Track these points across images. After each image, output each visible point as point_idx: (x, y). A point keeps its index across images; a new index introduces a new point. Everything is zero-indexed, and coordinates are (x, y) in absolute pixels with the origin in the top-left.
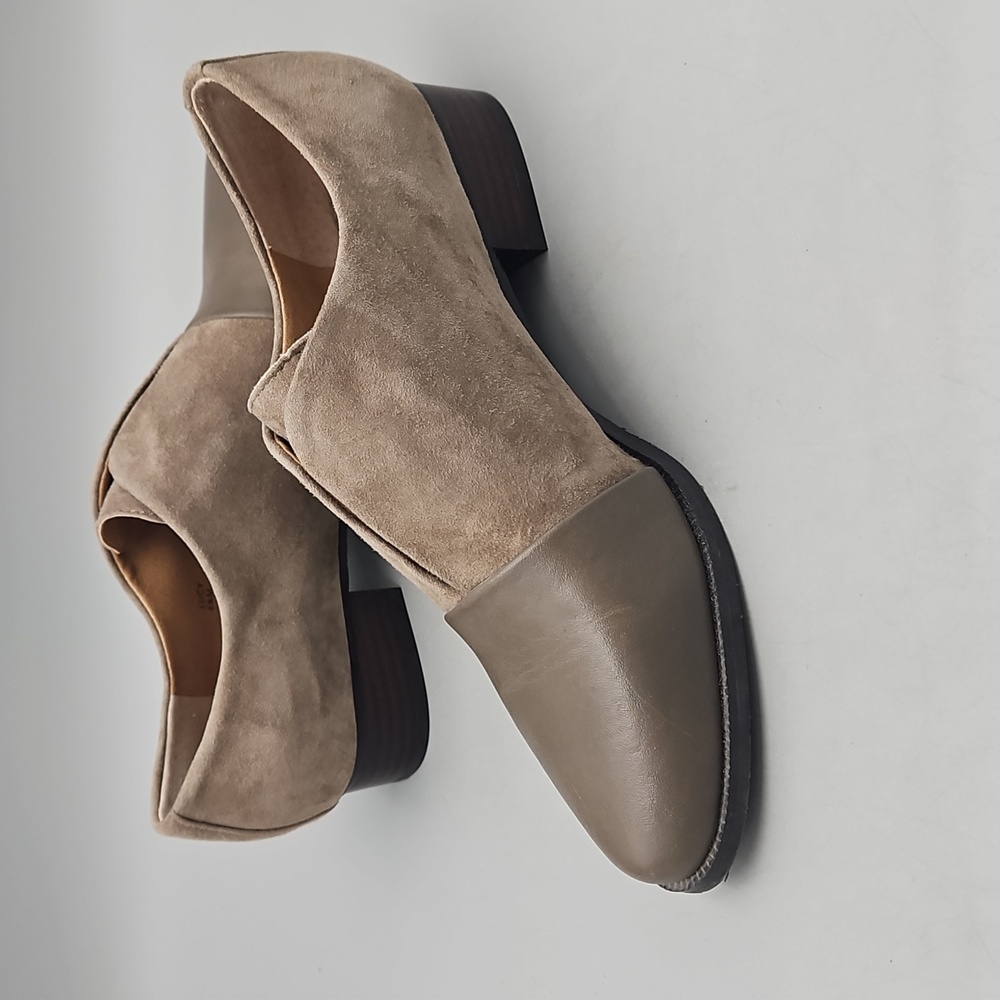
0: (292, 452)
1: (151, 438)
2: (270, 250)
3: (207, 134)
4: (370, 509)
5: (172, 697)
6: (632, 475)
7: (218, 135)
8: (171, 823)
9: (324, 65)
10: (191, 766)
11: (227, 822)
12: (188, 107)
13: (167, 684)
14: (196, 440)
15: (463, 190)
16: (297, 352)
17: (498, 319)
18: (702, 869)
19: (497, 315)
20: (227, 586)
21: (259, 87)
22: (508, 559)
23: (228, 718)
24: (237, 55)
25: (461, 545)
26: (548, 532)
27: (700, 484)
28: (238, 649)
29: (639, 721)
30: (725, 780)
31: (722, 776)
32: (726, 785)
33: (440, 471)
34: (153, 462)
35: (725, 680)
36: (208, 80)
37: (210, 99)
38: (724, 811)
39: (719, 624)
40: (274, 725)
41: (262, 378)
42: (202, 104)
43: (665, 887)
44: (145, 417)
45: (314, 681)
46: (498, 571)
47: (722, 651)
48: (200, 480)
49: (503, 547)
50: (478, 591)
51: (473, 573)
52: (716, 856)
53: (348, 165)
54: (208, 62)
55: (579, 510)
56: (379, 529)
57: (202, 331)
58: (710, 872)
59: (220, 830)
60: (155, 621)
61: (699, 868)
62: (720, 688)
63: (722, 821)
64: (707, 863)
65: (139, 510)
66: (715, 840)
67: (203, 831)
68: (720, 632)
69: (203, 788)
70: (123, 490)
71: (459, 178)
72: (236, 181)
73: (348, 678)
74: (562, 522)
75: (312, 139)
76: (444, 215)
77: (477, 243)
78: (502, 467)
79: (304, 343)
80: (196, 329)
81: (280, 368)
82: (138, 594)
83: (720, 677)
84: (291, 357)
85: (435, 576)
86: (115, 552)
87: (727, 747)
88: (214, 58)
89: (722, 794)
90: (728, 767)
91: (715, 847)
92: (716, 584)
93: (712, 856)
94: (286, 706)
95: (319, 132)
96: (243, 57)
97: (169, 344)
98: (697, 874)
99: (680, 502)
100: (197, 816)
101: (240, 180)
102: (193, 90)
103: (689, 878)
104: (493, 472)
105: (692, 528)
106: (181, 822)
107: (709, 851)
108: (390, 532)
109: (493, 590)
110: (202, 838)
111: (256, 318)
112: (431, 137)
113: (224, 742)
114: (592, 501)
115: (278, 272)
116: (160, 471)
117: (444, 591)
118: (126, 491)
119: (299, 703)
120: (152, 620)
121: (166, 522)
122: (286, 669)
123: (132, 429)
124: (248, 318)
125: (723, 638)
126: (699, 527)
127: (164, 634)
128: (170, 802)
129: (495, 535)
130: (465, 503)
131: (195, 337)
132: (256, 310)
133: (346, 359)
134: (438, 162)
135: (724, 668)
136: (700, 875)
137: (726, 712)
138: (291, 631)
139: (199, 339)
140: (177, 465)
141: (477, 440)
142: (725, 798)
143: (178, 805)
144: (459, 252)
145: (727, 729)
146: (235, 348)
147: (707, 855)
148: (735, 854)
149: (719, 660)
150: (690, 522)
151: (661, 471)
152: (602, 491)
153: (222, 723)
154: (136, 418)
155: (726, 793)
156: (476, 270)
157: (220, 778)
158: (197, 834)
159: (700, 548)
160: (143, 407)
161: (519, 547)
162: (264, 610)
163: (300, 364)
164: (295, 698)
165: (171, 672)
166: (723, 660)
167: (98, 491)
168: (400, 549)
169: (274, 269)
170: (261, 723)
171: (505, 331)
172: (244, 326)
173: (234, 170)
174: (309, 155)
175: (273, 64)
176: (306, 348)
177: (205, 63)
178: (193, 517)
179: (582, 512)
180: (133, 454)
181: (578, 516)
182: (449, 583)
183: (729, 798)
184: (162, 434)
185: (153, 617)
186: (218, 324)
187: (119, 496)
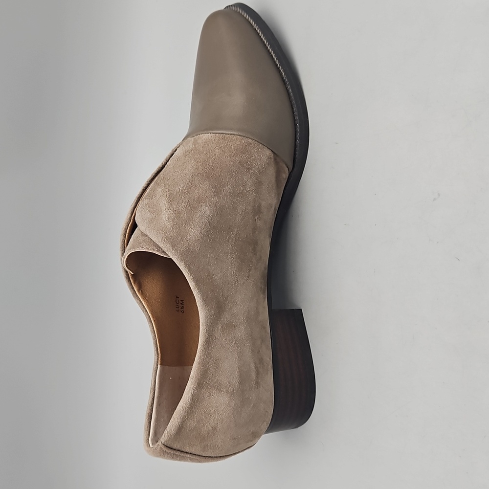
1: (164, 203)
5: (159, 366)
8: (159, 449)
11: (192, 451)
13: (156, 358)
14: (193, 207)
20: (205, 300)
23: (200, 385)
28: (208, 342)
34: (165, 219)
40: (227, 392)
44: (159, 190)
45: (252, 365)
48: (194, 232)
57: (196, 141)
59: (188, 456)
65: (154, 248)
67: (177, 456)
69: (180, 429)
70: (143, 234)
80: (191, 139)
86: (130, 272)
94: (235, 380)
97: (173, 147)
100: (175, 447)
106: (165, 449)
110: (176, 459)
111: (231, 134)
113: (195, 400)
116: (169, 224)
118: (146, 236)
119: (243, 378)
121: (171, 257)
122: (236, 356)
123: (150, 197)
124: (226, 134)
128: (156, 439)
131: (191, 144)
132: (231, 129)
138: (241, 332)
139: (194, 144)
140: (180, 221)
143: (164, 438)
146: (217, 152)
153: (195, 388)
154: (153, 190)
157: (191, 423)
158: (173, 457)
160: (158, 184)
162: (226, 317)
164: (241, 376)
165: (159, 350)
167: (125, 234)
170: (219, 390)
172: (223, 138)
178: (188, 255)
180: (152, 213)
184: (171, 202)
185: (150, 315)
186: (206, 136)
187: (141, 238)
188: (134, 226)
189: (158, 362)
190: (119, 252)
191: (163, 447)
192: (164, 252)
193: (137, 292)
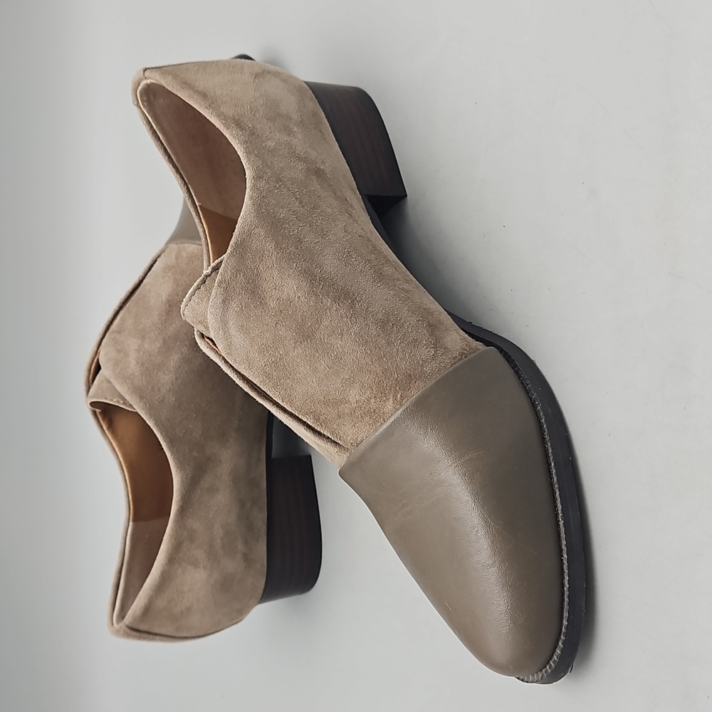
0: (215, 345)
2: (200, 206)
3: (150, 123)
4: (275, 386)
5: (131, 523)
6: (477, 352)
7: (158, 123)
8: (122, 630)
9: (234, 67)
10: (141, 592)
11: (164, 632)
12: (136, 103)
13: (128, 513)
15: (340, 152)
16: (216, 269)
17: (369, 240)
18: (551, 663)
19: (368, 238)
21: (185, 83)
22: (384, 420)
23: (171, 560)
24: (170, 64)
25: (347, 411)
26: (414, 397)
27: (532, 359)
29: (492, 542)
30: (565, 589)
31: (563, 585)
32: (566, 593)
33: (328, 353)
35: (560, 508)
36: (148, 81)
37: (152, 98)
38: (566, 614)
39: (553, 464)
41: (190, 291)
42: (146, 101)
43: (522, 680)
46: (376, 430)
47: (556, 486)
49: (379, 410)
50: (362, 447)
51: (357, 433)
52: (562, 651)
53: (252, 133)
54: (148, 69)
55: (437, 379)
56: (283, 401)
57: (180, 252)
58: (558, 665)
60: (123, 463)
61: (549, 662)
62: (557, 515)
63: (565, 623)
64: (555, 657)
65: (119, 400)
66: (560, 637)
68: (554, 471)
69: (147, 611)
70: (107, 380)
71: (337, 145)
72: (173, 157)
73: (264, 529)
74: (424, 388)
75: (225, 117)
76: (326, 168)
77: (352, 190)
78: (376, 348)
79: (221, 262)
80: (174, 247)
81: (204, 282)
82: (112, 441)
83: (556, 506)
84: (211, 272)
85: (328, 437)
86: (98, 411)
87: (565, 562)
88: (153, 66)
89: (563, 600)
90: (567, 578)
91: (560, 644)
92: (549, 434)
93: (558, 651)
95: (230, 112)
96: (175, 65)
98: (548, 667)
99: (517, 372)
100: (141, 628)
101: (175, 155)
102: (138, 90)
103: (541, 670)
104: (369, 352)
105: (527, 392)
106: (129, 631)
107: (556, 648)
108: (291, 403)
109: (374, 446)
112: (315, 115)
113: (165, 578)
114: (447, 372)
115: (206, 222)
116: (138, 370)
117: (336, 450)
120: (120, 462)
121: (138, 412)
125: (557, 475)
126: (532, 391)
127: (129, 473)
128: (122, 616)
129: (373, 401)
130: (348, 377)
131: (173, 256)
133: (253, 272)
134: (321, 131)
135: (559, 500)
136: (550, 668)
137: (563, 535)
139: (177, 258)
141: (356, 328)
142: (566, 603)
143: (128, 618)
144: (338, 193)
145: (564, 548)
147: (554, 651)
148: (577, 650)
149: (554, 493)
150: (525, 388)
151: (501, 351)
152: (455, 363)
155: (566, 599)
156: (352, 207)
157: (161, 603)
159: (534, 406)
161: (392, 410)
163: (219, 277)
165: (131, 504)
166: (558, 493)
168: (300, 417)
169: (203, 220)
171: (375, 249)
173: (171, 149)
174: (223, 128)
175: (196, 68)
176: (223, 265)
177: (146, 69)
179: (440, 380)
181: (437, 383)
182: (339, 442)
183: (569, 604)
187: (105, 385)
188: (98, 368)
189: (129, 519)
190: (83, 388)
191: (126, 629)
192: (131, 405)
193: (107, 431)
